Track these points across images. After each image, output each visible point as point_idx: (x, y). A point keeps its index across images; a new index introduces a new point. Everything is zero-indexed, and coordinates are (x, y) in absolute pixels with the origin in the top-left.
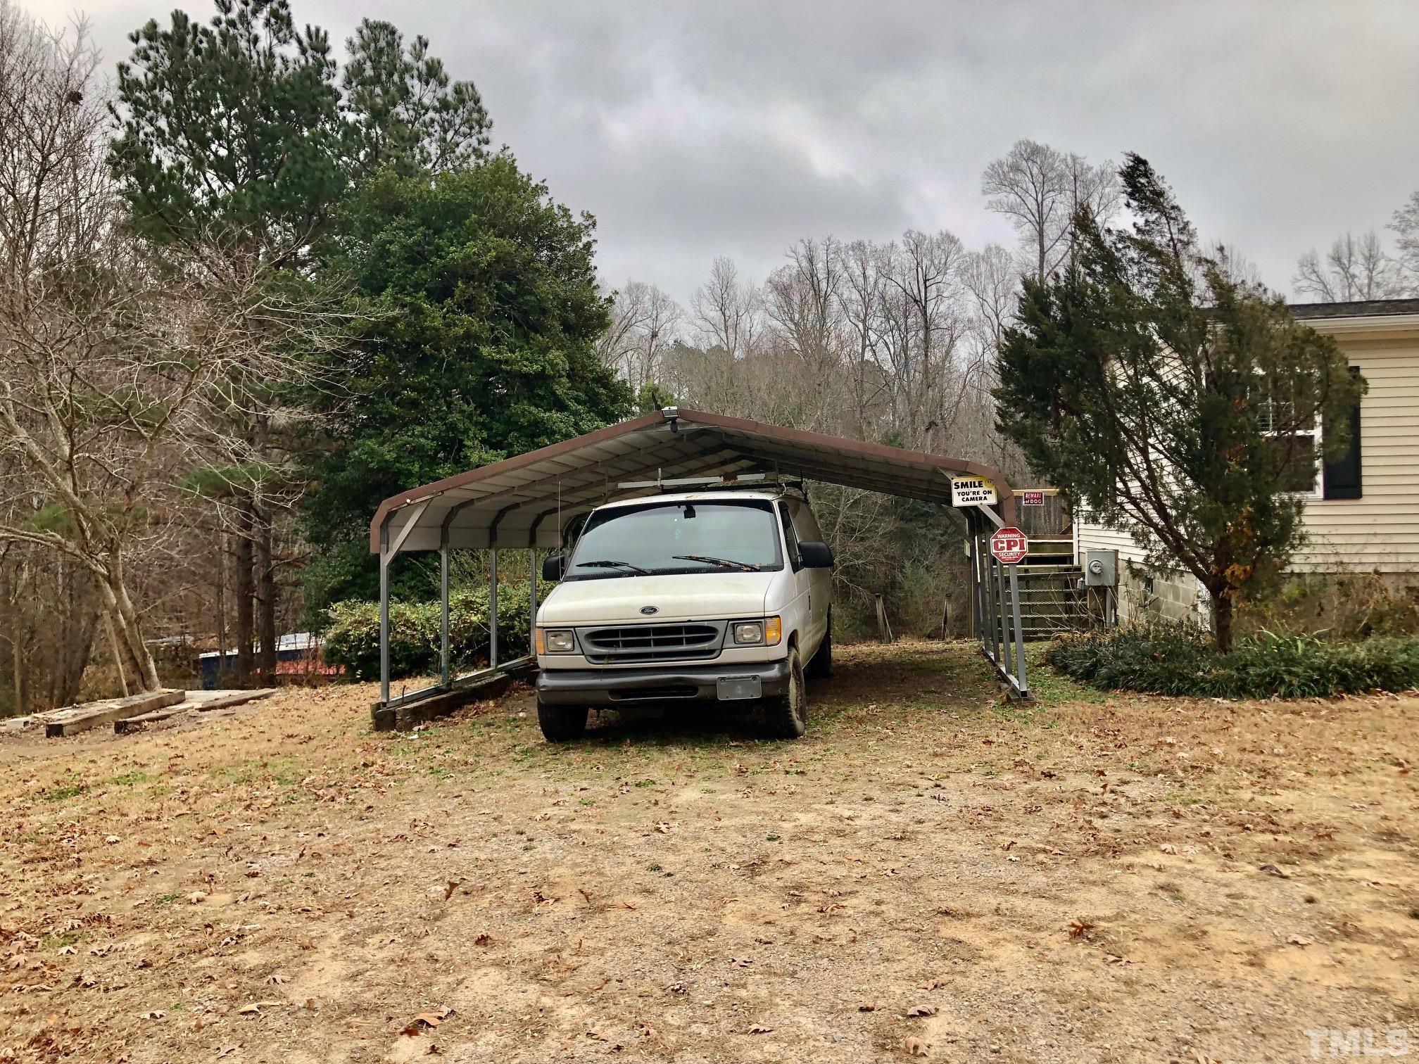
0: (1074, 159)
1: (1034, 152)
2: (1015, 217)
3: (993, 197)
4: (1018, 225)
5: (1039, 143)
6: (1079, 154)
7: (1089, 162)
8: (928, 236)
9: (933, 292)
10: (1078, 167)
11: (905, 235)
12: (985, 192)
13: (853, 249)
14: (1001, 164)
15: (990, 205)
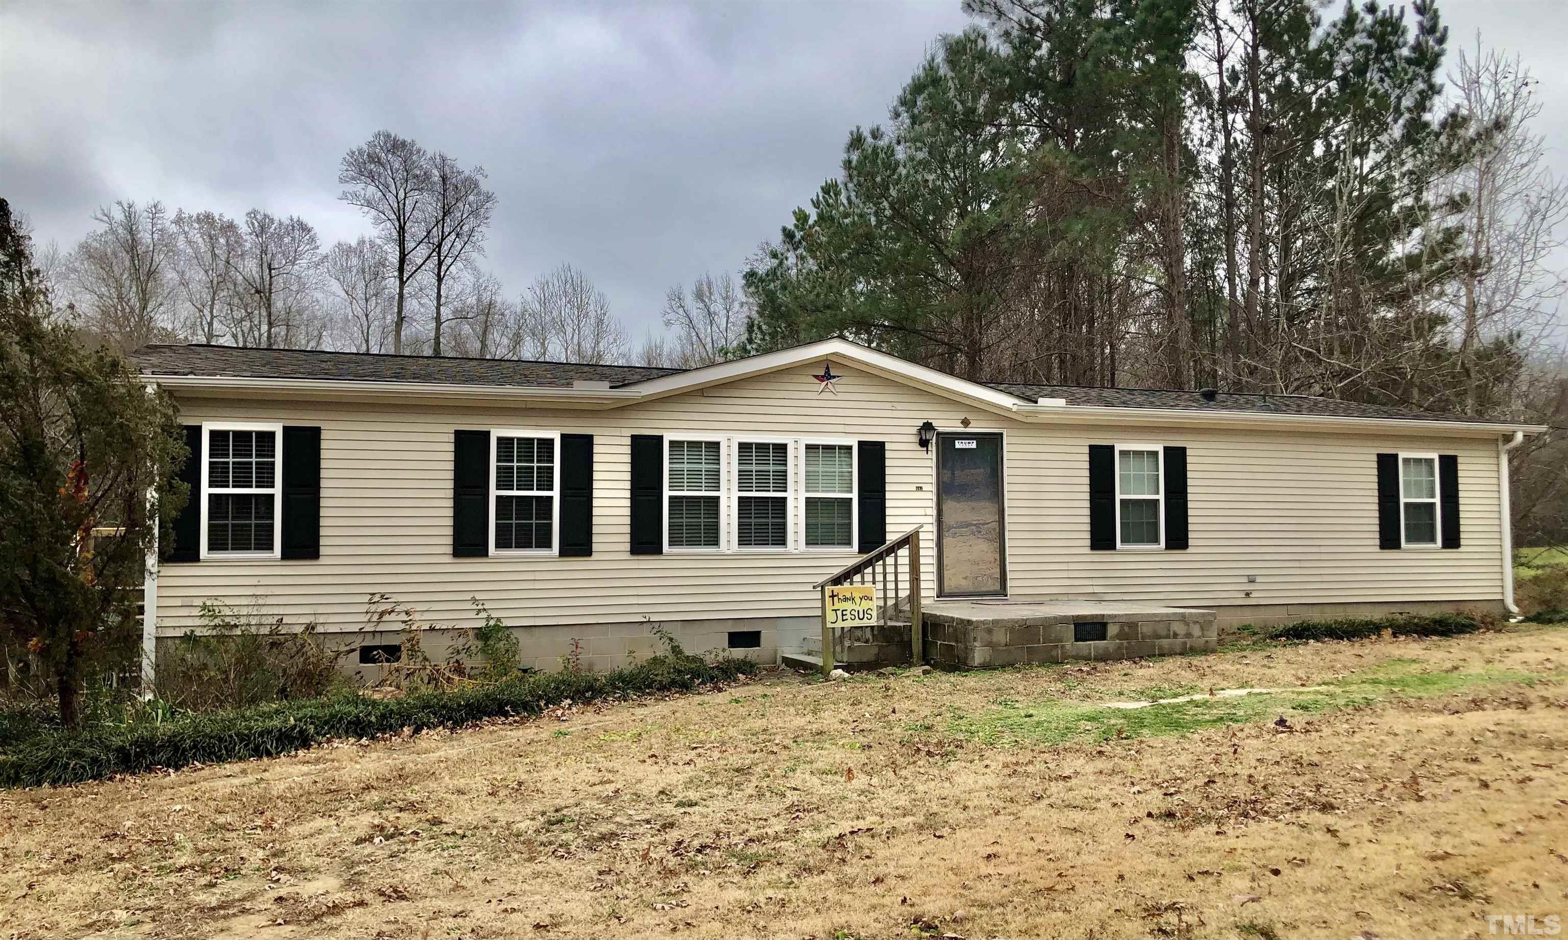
0: (443, 159)
1: (397, 146)
2: (373, 212)
3: (350, 187)
4: (377, 222)
5: (401, 137)
6: (450, 156)
7: (460, 166)
8: (276, 219)
9: (279, 283)
10: (446, 168)
11: (248, 214)
12: (342, 180)
13: (198, 220)
14: (361, 152)
15: (344, 196)
